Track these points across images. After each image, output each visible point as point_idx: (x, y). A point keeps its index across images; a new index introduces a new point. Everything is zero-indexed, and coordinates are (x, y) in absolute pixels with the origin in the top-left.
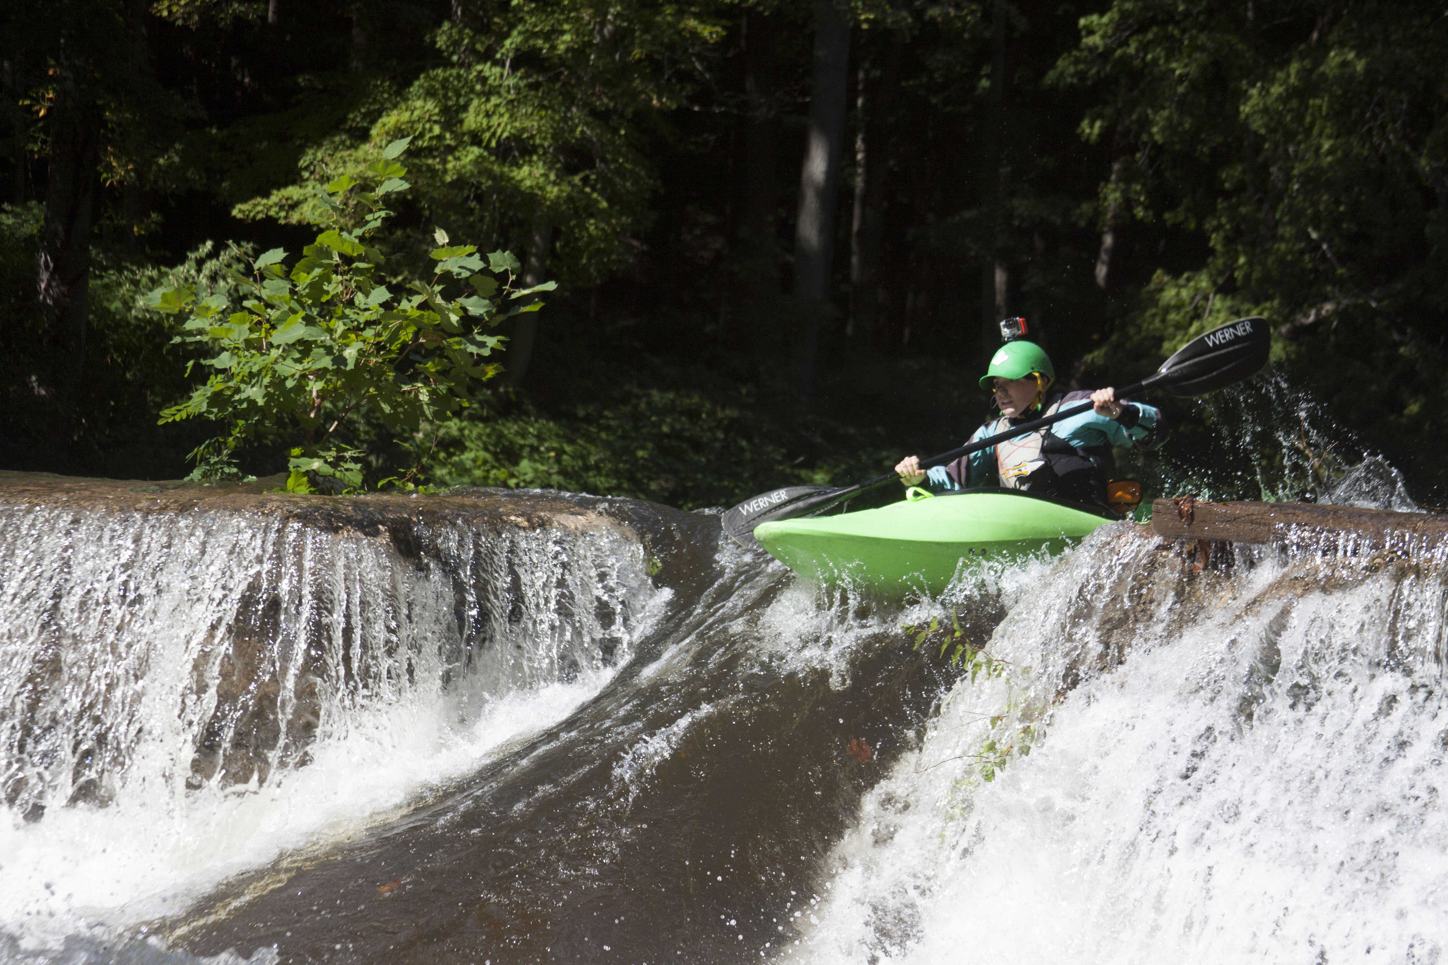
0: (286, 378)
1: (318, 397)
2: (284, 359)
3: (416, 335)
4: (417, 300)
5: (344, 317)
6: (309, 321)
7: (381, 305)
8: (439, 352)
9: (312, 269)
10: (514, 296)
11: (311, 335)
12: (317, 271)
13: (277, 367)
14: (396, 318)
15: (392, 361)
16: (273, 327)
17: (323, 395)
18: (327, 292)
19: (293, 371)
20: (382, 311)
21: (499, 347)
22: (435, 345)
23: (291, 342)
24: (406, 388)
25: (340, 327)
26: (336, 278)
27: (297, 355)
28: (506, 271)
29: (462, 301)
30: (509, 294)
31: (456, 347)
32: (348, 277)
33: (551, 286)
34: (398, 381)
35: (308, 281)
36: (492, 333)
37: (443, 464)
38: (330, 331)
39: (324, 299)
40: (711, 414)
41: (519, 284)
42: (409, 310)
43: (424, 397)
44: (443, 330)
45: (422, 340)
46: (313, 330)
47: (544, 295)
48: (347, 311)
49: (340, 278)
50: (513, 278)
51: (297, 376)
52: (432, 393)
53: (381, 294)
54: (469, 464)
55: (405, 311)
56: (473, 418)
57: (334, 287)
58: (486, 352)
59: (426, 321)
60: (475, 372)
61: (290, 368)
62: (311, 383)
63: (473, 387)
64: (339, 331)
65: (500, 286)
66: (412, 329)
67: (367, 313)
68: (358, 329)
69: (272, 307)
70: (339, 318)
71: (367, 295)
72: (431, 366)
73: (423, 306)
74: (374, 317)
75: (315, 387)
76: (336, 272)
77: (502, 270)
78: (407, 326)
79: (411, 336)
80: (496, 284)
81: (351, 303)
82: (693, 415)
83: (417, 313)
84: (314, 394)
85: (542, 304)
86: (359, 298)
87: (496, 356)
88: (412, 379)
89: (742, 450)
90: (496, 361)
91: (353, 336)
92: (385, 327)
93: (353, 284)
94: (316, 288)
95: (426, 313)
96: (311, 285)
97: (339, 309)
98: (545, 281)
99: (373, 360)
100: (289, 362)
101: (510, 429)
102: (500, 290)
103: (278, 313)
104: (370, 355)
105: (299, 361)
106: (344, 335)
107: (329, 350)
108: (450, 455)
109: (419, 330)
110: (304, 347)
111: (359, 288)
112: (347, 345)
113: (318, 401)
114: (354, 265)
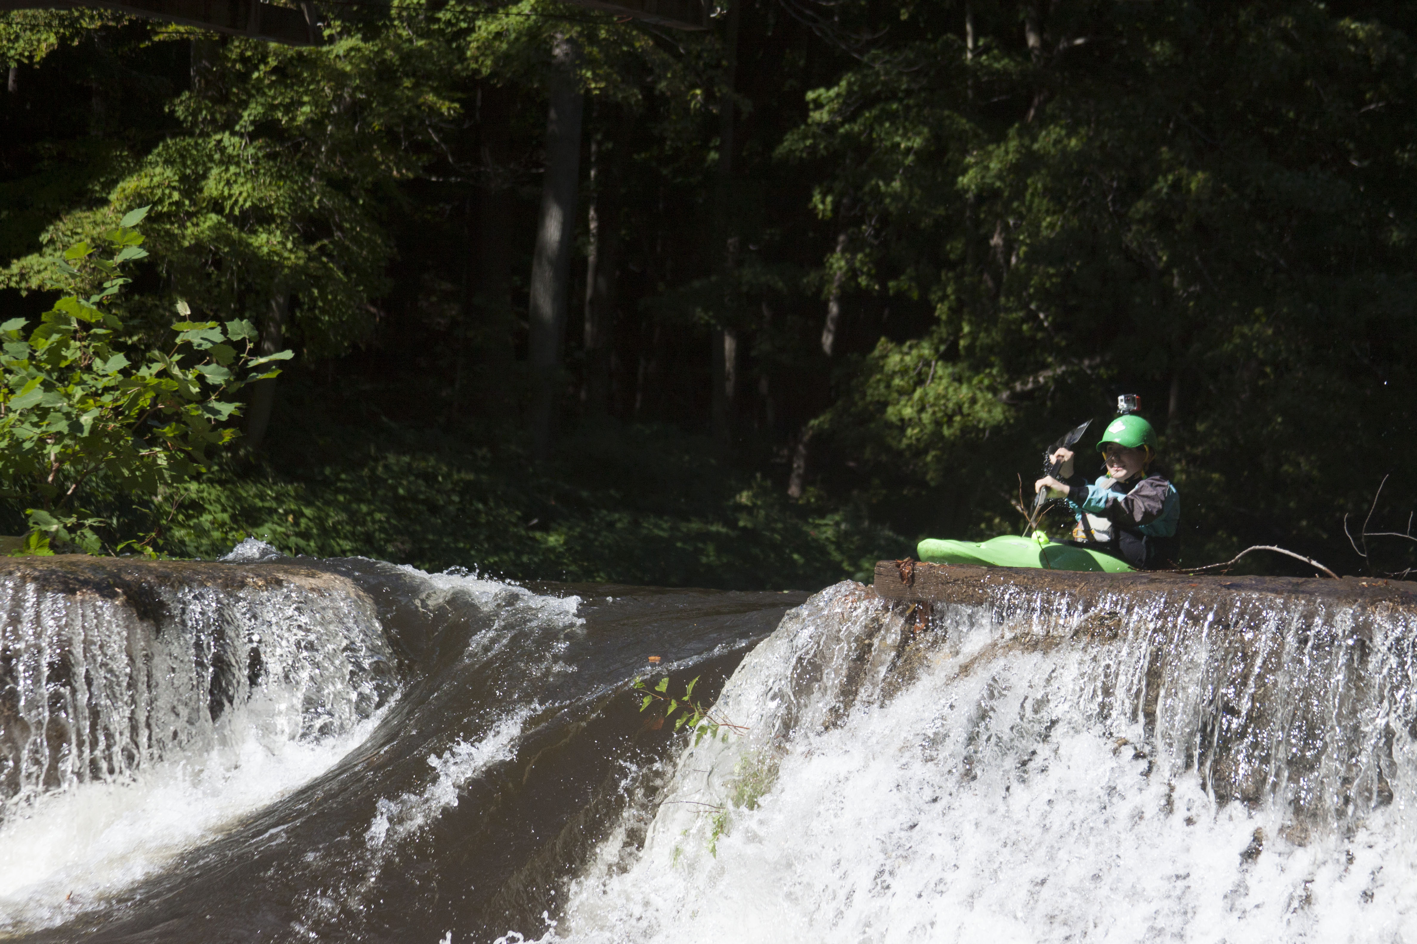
0: (24, 441)
1: (56, 460)
2: (23, 423)
3: (154, 401)
4: (157, 367)
5: (82, 382)
6: (47, 386)
7: (120, 372)
8: (178, 417)
9: (50, 335)
10: (252, 364)
11: (47, 402)
12: (55, 337)
13: (15, 431)
14: (134, 384)
15: (129, 426)
16: (12, 392)
17: (61, 459)
18: (65, 358)
19: (31, 434)
20: (120, 377)
21: (237, 413)
22: (173, 410)
23: (29, 407)
24: (144, 452)
25: (78, 392)
26: (75, 344)
27: (35, 419)
28: (244, 339)
29: (200, 368)
30: (246, 362)
31: (195, 413)
32: (85, 343)
33: (288, 355)
34: (136, 446)
35: (46, 347)
36: (229, 400)
37: (182, 525)
38: (69, 396)
39: (63, 364)
40: (447, 476)
41: (257, 352)
42: (148, 377)
43: (162, 461)
44: (180, 396)
45: (160, 406)
46: (51, 396)
47: (281, 363)
48: (85, 377)
49: (78, 344)
50: (250, 346)
51: (35, 438)
52: (169, 458)
53: (119, 361)
54: (207, 526)
55: (143, 378)
56: (211, 481)
57: (72, 353)
58: (224, 418)
59: (163, 387)
60: (211, 437)
61: (28, 433)
62: (48, 447)
63: (211, 452)
64: (78, 397)
65: (238, 354)
66: (150, 395)
67: (106, 379)
68: (96, 395)
69: (10, 372)
70: (77, 384)
71: (105, 361)
72: (168, 431)
73: (160, 374)
74: (113, 383)
75: (53, 450)
76: (74, 338)
77: (240, 338)
78: (145, 392)
79: (149, 402)
80: (233, 352)
81: (89, 369)
82: (429, 478)
83: (156, 381)
84: (52, 458)
85: (279, 371)
86: (98, 364)
87: (232, 421)
88: (152, 443)
89: (478, 511)
90: (233, 427)
91: (91, 401)
92: (124, 394)
93: (91, 350)
94: (54, 354)
95: (163, 380)
96: (50, 351)
97: (78, 375)
98: (282, 350)
99: (112, 425)
100: (27, 425)
101: (249, 491)
102: (238, 358)
103: (17, 378)
104: (108, 420)
105: (35, 425)
106: (83, 400)
107: (68, 416)
108: (188, 517)
109: (157, 396)
110: (42, 412)
111: (96, 354)
112: (85, 411)
113: (56, 465)
114: (92, 331)
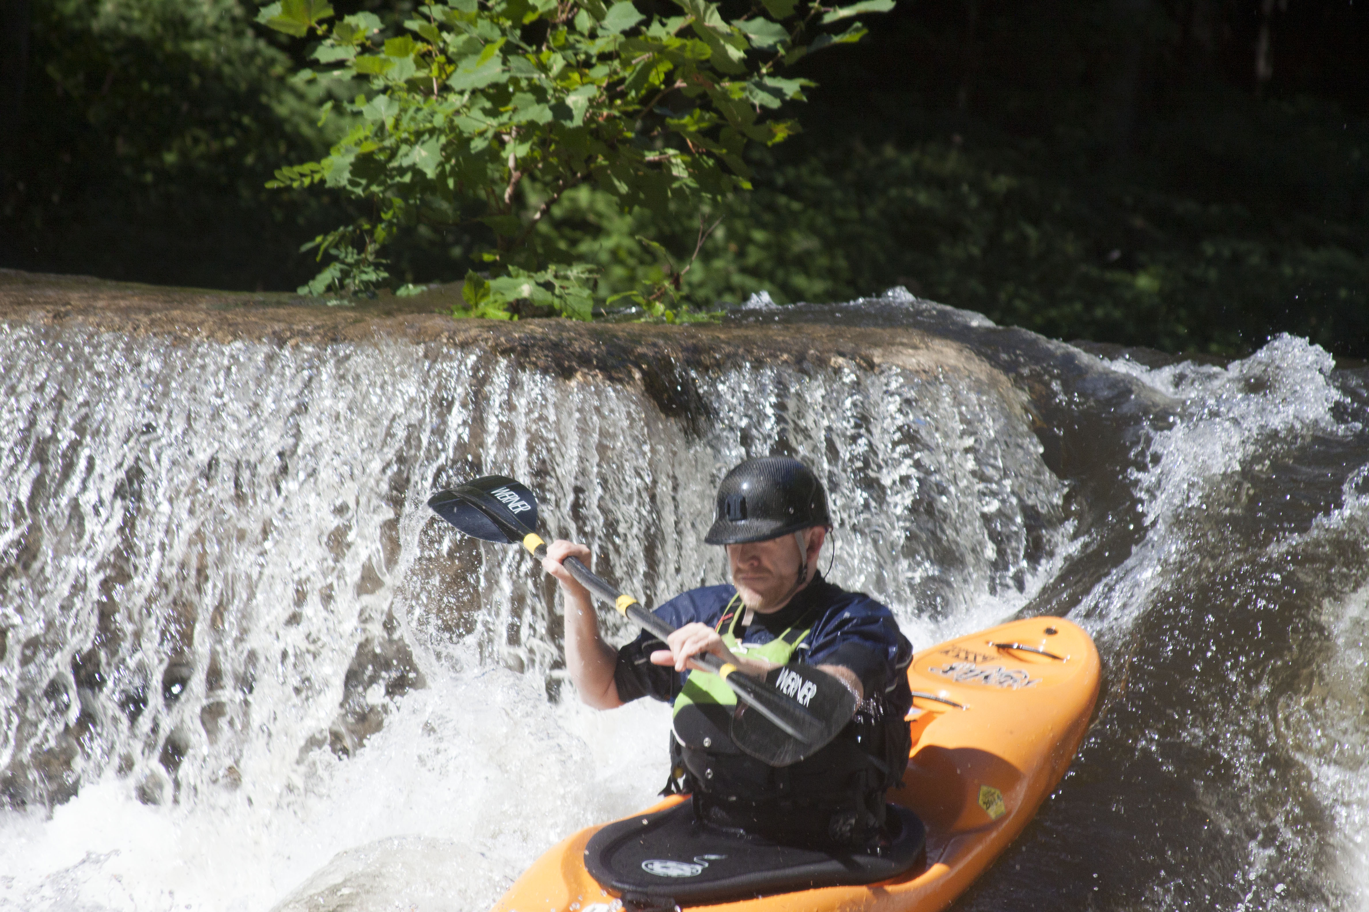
0: (472, 137)
2: (471, 109)
3: (671, 76)
4: (675, 23)
5: (562, 46)
6: (509, 51)
7: (624, 31)
8: (706, 101)
10: (828, 19)
13: (458, 122)
14: (645, 47)
15: (631, 115)
16: (452, 61)
17: (523, 165)
19: (483, 127)
20: (622, 38)
21: (800, 95)
22: (699, 90)
23: (480, 86)
24: (652, 156)
25: (557, 63)
27: (491, 104)
29: (744, 23)
30: (820, 15)
31: (734, 95)
33: (885, 4)
36: (790, 74)
38: (544, 68)
39: (530, 18)
42: (664, 38)
43: (679, 169)
44: (712, 69)
45: (679, 84)
46: (515, 65)
47: (871, 18)
51: (490, 134)
52: (690, 165)
53: (624, 15)
55: (658, 39)
58: (774, 103)
59: (688, 55)
61: (478, 123)
64: (557, 68)
66: (666, 66)
67: (598, 42)
68: (585, 65)
69: (450, 30)
70: (555, 49)
72: (689, 122)
74: (611, 48)
75: (514, 152)
78: (660, 61)
79: (663, 77)
81: (570, 25)
83: (677, 43)
84: (511, 163)
85: (865, 31)
87: (792, 109)
88: (663, 141)
90: (790, 118)
91: (576, 76)
92: (626, 63)
99: (606, 113)
100: (477, 114)
102: (802, 10)
103: (460, 39)
104: (601, 105)
105: (491, 113)
107: (542, 94)
109: (677, 67)
110: (500, 93)
112: (568, 90)
113: (516, 174)
